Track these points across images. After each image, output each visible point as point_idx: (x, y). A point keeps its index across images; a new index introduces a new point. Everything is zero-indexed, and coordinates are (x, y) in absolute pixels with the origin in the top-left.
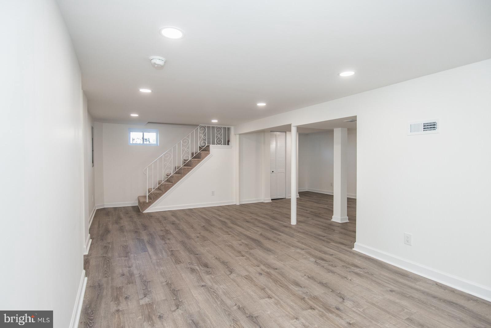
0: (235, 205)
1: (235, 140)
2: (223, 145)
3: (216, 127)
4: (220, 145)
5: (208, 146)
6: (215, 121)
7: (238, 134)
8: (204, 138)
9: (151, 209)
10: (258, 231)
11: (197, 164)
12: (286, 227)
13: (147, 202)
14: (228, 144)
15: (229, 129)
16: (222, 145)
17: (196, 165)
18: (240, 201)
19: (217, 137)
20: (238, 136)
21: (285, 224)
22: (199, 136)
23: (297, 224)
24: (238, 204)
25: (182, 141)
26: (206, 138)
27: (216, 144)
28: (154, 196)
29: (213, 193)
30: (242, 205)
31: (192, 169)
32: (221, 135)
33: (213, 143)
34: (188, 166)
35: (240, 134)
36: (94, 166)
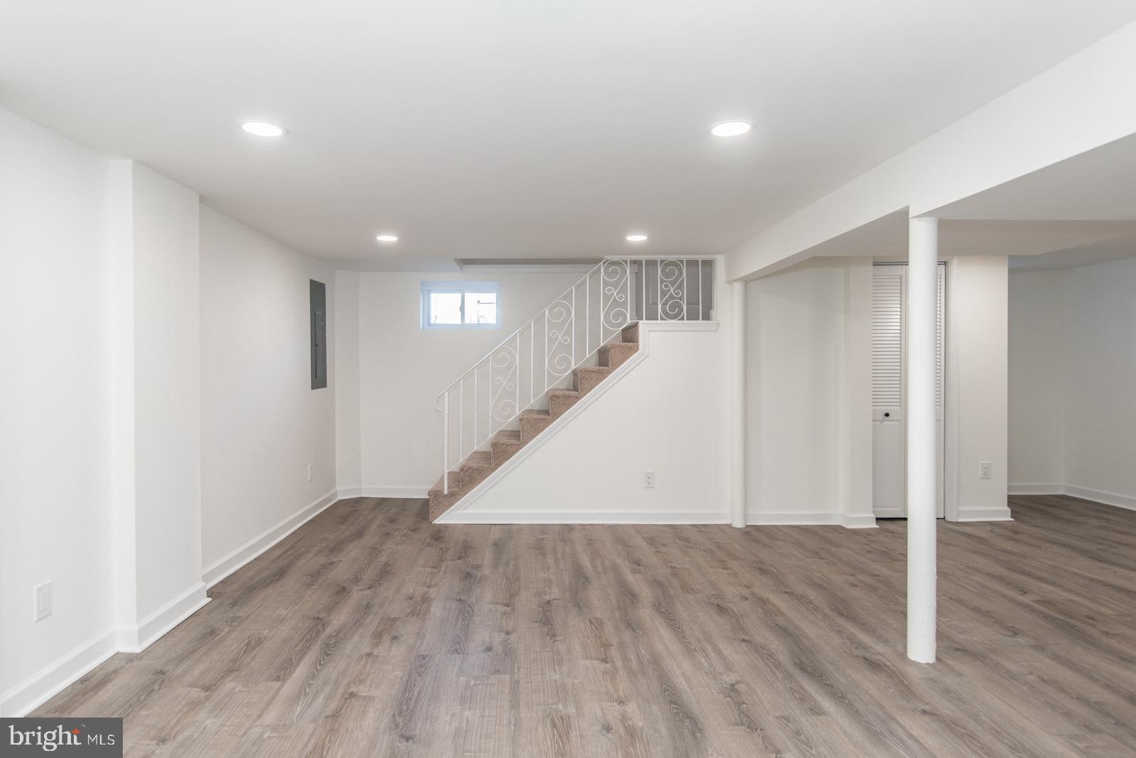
0: (729, 526)
1: (728, 300)
2: (685, 321)
3: (662, 262)
4: (674, 321)
5: (635, 326)
6: (637, 238)
7: (736, 281)
8: (621, 298)
9: (453, 517)
11: (596, 385)
13: (446, 492)
14: (707, 317)
15: (708, 264)
16: (682, 319)
17: (593, 387)
18: (746, 516)
19: (664, 293)
20: (738, 287)
22: (604, 292)
24: (739, 524)
25: (547, 312)
26: (626, 299)
27: (662, 319)
28: (466, 478)
29: (649, 480)
30: (754, 534)
31: (578, 398)
32: (680, 287)
33: (652, 316)
34: (580, 384)
35: (747, 281)
36: (326, 386)
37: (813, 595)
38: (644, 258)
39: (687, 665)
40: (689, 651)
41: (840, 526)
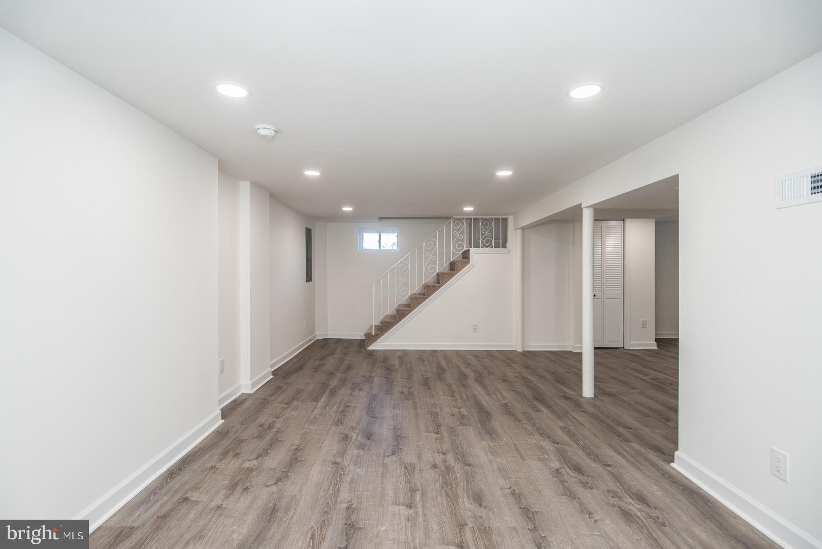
0: (515, 351)
1: (514, 238)
2: (493, 249)
3: (482, 219)
4: (488, 249)
5: (468, 251)
6: (469, 209)
7: (518, 229)
8: (461, 237)
9: (378, 346)
10: (505, 398)
11: (449, 280)
12: (567, 398)
13: (373, 334)
14: (504, 246)
15: (505, 220)
16: (492, 247)
17: (447, 282)
18: (523, 346)
19: (482, 235)
20: (519, 232)
21: (572, 393)
22: (453, 234)
23: (595, 396)
24: (520, 350)
25: (424, 244)
26: (464, 237)
27: (482, 247)
28: (385, 326)
29: (475, 328)
30: (526, 354)
31: (439, 287)
32: (491, 231)
33: (477, 246)
34: (441, 280)
35: (524, 229)
36: (311, 281)
37: (548, 376)
38: (472, 217)
39: (487, 398)
40: (489, 394)
41: (571, 351)
